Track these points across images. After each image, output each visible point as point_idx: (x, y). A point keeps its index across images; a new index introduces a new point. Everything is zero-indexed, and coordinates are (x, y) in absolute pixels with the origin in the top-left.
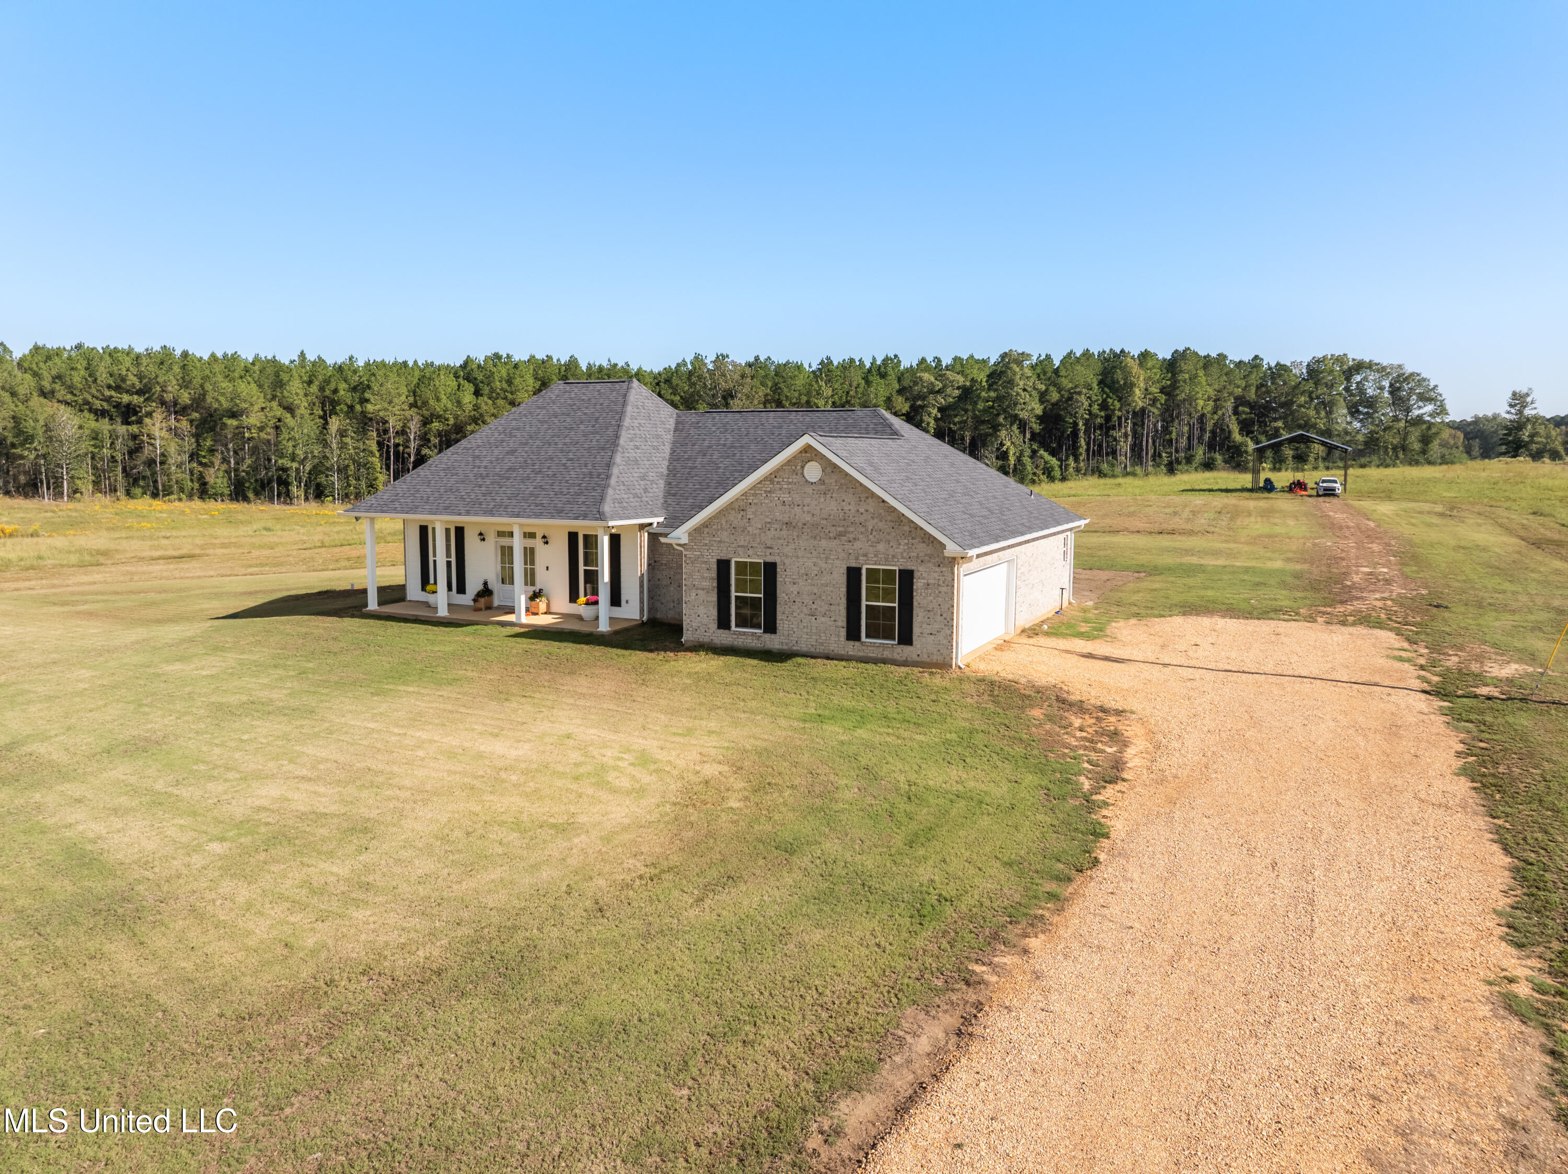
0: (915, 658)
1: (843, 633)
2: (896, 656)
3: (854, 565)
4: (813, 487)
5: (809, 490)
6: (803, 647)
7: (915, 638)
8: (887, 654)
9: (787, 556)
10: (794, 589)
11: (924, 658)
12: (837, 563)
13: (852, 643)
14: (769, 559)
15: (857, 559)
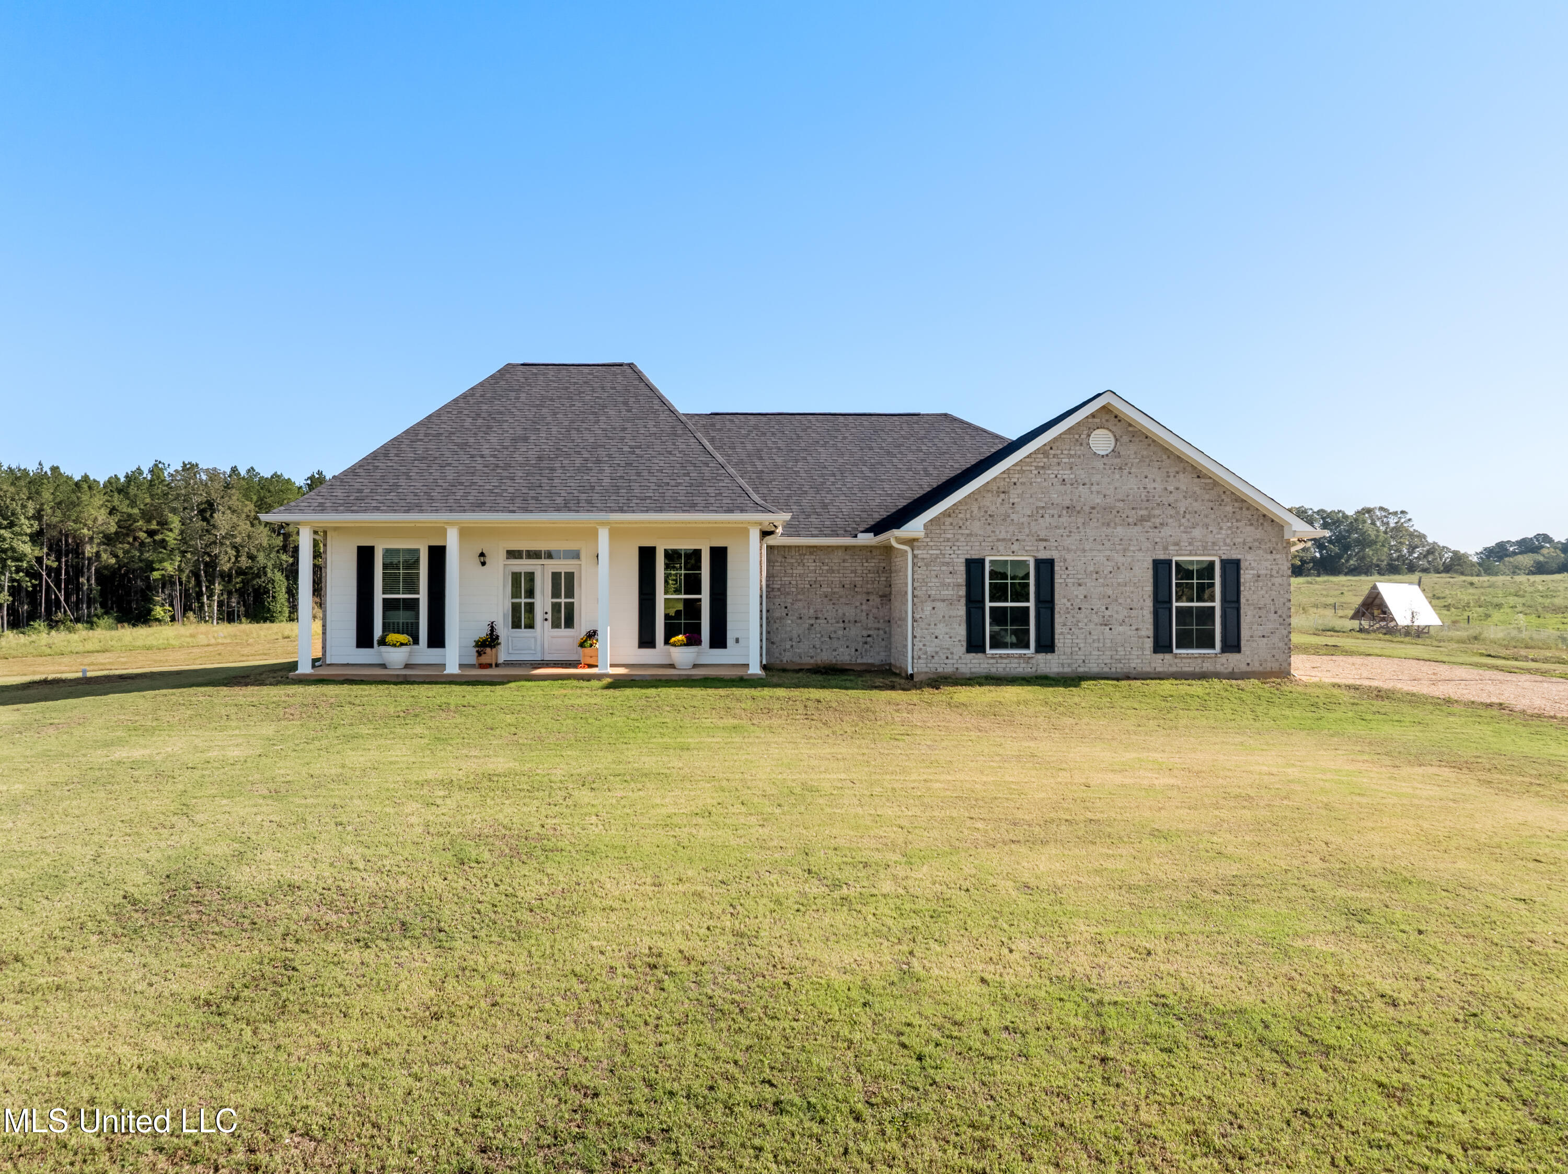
0: (1244, 668)
1: (1149, 644)
2: (1219, 668)
3: (1162, 557)
4: (1105, 460)
5: (1099, 464)
6: (1093, 667)
7: (1243, 643)
8: (1207, 666)
9: (1069, 550)
10: (1080, 592)
11: (1256, 667)
12: (1139, 555)
13: (1160, 656)
14: (1043, 555)
15: (1165, 548)
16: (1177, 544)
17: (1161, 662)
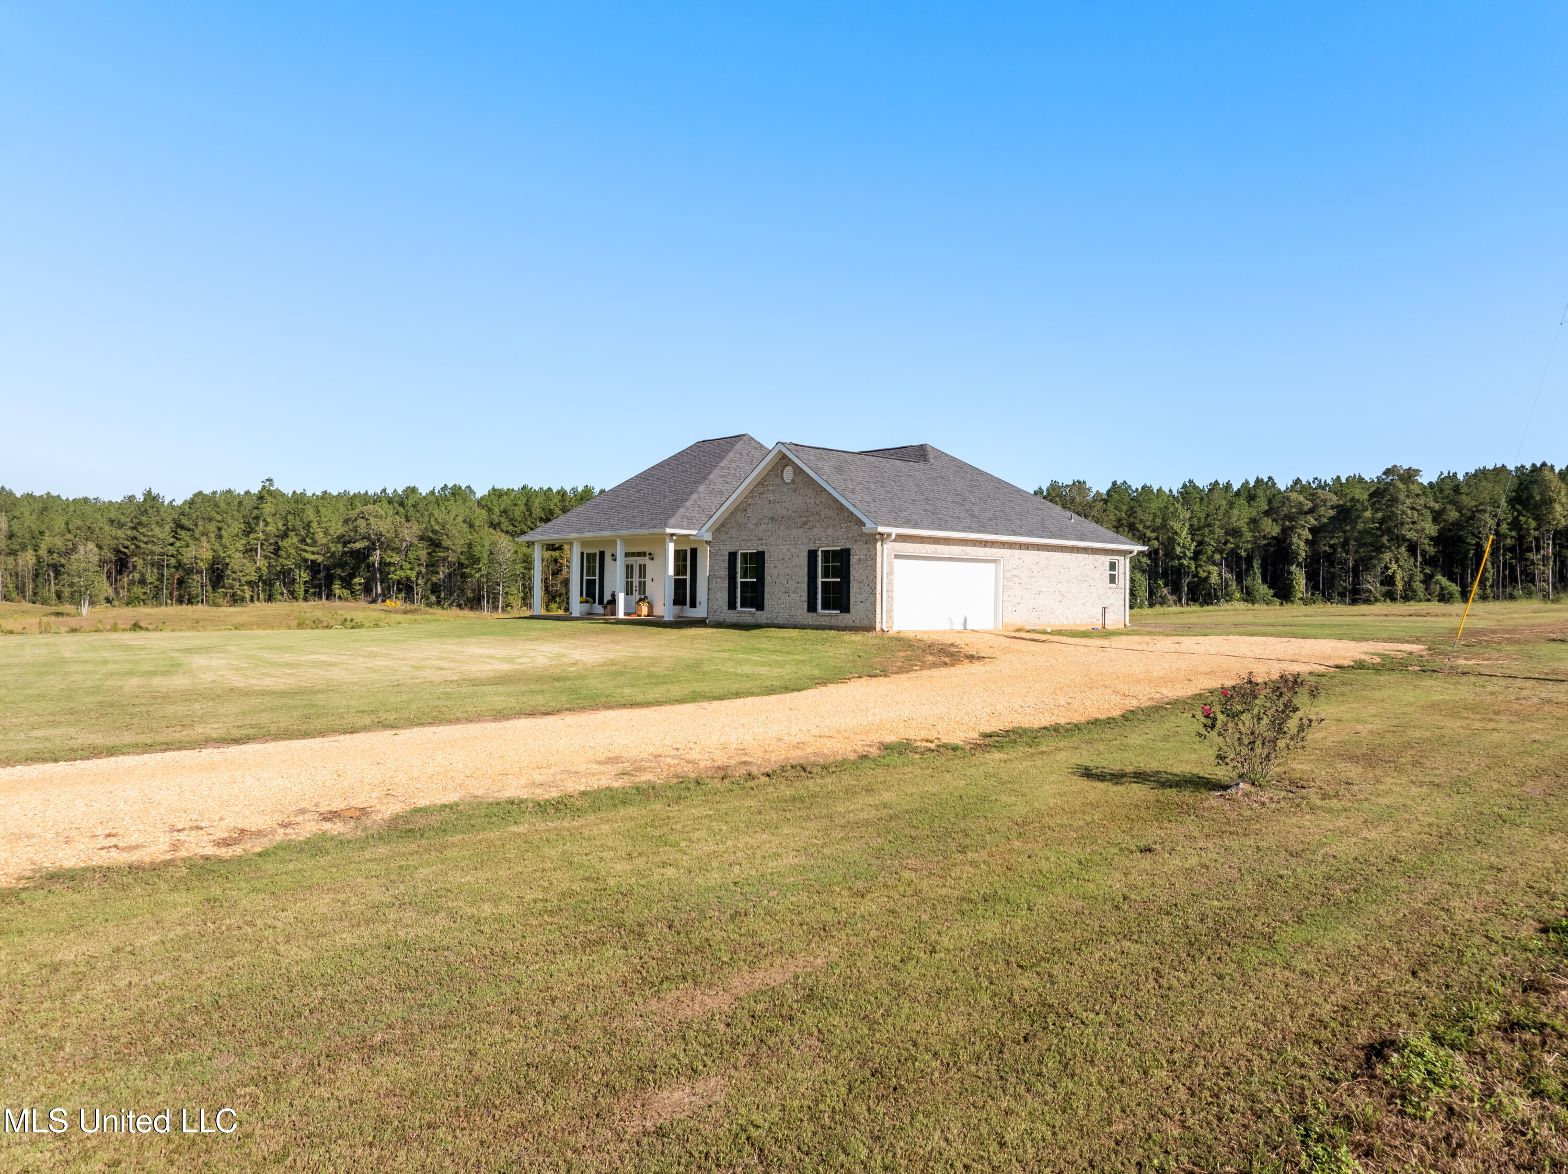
0: (852, 624)
1: (806, 606)
2: (840, 624)
3: (813, 548)
4: (788, 486)
5: (788, 490)
6: (781, 620)
7: (851, 606)
8: (834, 622)
9: (771, 545)
10: (775, 572)
11: (857, 623)
12: (802, 547)
13: (811, 614)
14: (760, 549)
15: (814, 543)
16: (820, 539)
17: (811, 618)
